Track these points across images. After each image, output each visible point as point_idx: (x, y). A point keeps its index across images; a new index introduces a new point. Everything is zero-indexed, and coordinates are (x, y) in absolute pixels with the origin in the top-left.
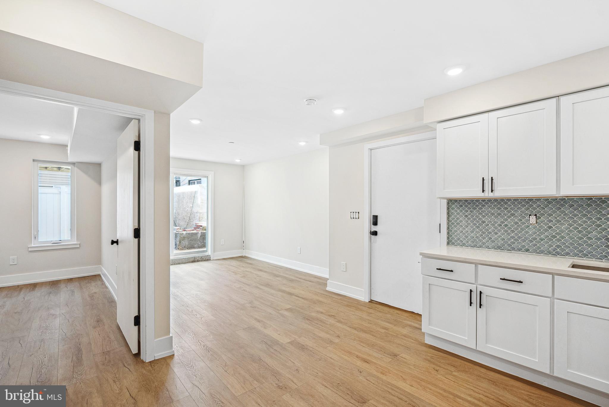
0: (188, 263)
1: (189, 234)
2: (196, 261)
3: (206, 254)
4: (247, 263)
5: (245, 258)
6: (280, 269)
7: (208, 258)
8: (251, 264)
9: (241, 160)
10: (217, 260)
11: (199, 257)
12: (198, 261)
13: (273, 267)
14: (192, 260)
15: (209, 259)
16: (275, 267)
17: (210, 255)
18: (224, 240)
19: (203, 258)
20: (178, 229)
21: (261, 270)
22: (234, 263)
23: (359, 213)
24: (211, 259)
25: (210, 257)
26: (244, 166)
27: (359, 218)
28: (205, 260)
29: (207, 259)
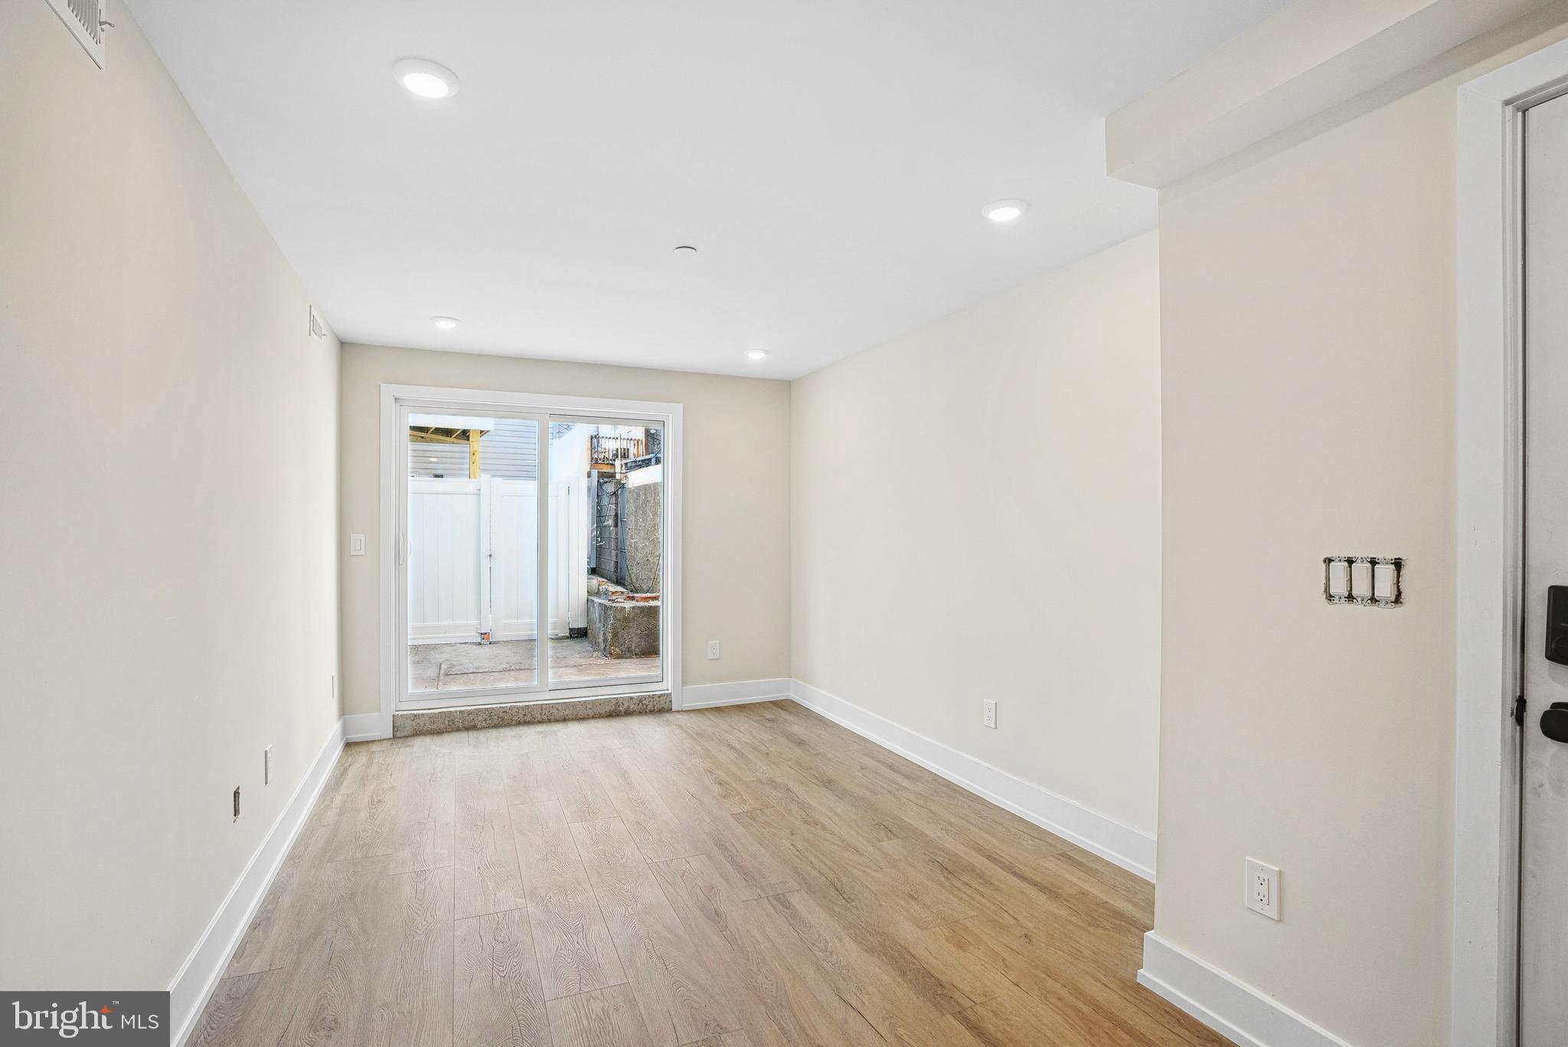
0: (593, 717)
1: (642, 609)
2: (620, 711)
3: (657, 689)
4: (789, 736)
5: (790, 713)
6: (905, 783)
7: (662, 704)
8: (800, 743)
9: (767, 352)
10: (692, 715)
11: (631, 698)
12: (629, 713)
13: (882, 768)
14: (608, 708)
15: (666, 706)
16: (891, 767)
17: (670, 694)
18: (718, 642)
19: (644, 702)
20: (616, 592)
21: (828, 783)
22: (744, 730)
23: (1398, 564)
24: (673, 709)
25: (671, 701)
26: (790, 381)
27: (1398, 599)
28: (651, 711)
29: (655, 708)
